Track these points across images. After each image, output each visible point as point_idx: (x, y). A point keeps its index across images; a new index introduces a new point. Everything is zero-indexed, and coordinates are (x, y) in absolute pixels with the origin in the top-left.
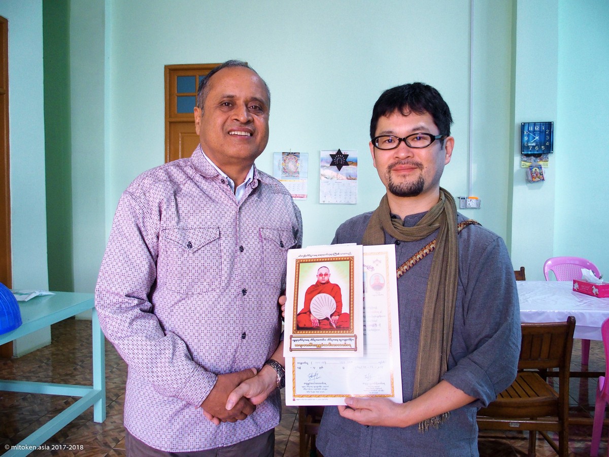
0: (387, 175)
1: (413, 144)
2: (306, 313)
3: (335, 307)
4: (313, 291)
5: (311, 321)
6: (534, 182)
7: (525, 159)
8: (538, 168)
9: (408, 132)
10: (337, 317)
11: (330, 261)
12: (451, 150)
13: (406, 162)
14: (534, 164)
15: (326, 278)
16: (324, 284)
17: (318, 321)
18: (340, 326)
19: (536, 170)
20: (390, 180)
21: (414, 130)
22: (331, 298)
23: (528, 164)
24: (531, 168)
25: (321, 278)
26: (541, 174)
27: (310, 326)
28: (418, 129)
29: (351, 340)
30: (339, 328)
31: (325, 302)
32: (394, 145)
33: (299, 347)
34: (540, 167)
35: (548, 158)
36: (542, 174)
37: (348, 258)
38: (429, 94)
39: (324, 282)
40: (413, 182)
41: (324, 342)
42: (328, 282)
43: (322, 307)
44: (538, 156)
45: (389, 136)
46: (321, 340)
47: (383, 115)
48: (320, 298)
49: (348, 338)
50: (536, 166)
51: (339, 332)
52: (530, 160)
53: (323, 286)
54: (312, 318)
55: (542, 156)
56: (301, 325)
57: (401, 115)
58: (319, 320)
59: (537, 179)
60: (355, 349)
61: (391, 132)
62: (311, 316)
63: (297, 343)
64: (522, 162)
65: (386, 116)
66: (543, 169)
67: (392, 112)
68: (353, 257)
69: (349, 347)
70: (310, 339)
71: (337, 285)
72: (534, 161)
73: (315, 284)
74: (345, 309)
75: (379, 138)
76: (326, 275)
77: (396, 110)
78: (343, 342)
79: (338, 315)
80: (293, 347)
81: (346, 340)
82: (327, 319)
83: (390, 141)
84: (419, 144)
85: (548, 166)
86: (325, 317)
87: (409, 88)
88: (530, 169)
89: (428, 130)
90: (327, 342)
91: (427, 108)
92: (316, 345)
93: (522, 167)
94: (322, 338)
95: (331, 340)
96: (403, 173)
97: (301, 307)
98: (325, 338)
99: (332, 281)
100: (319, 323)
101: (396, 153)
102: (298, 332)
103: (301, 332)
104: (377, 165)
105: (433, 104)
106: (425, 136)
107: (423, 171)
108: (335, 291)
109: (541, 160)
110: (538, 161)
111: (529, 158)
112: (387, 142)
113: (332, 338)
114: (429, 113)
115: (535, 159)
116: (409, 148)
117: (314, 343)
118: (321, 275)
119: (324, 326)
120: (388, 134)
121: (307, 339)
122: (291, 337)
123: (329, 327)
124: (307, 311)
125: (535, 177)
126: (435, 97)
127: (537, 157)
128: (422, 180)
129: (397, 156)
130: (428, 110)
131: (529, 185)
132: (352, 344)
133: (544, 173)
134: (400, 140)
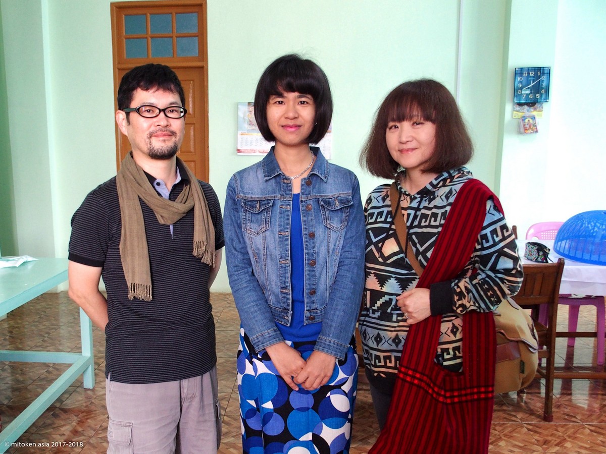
0: (147, 140)
6: (526, 134)
7: (518, 109)
13: (166, 129)
14: (527, 114)
19: (529, 121)
23: (521, 114)
24: (524, 118)
26: (534, 126)
34: (534, 118)
35: (542, 107)
36: (536, 126)
40: (170, 146)
44: (531, 105)
50: (529, 117)
55: (536, 106)
59: (530, 131)
64: (515, 112)
66: (537, 120)
72: (528, 111)
84: (174, 115)
85: (543, 116)
88: (523, 120)
93: (514, 117)
109: (535, 109)
110: (532, 110)
111: (522, 108)
115: (528, 108)
116: (167, 118)
125: (527, 129)
133: (538, 124)
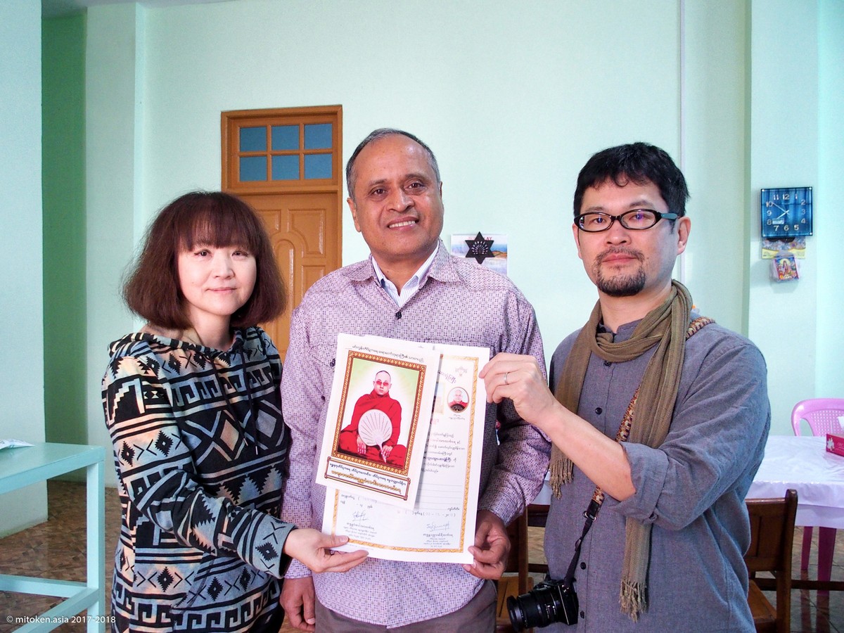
0: (595, 269)
1: (631, 225)
2: (352, 432)
3: (391, 433)
4: (366, 403)
5: (357, 445)
6: (783, 281)
7: (768, 245)
8: (789, 259)
9: (624, 208)
10: (390, 448)
11: (393, 364)
12: (686, 235)
13: (620, 249)
14: (783, 253)
15: (385, 389)
16: (382, 396)
17: (365, 447)
18: (393, 461)
19: (785, 262)
20: (599, 276)
21: (633, 205)
22: (387, 419)
23: (773, 253)
24: (777, 259)
25: (378, 386)
26: (793, 269)
27: (354, 451)
28: (638, 204)
29: (402, 483)
30: (390, 463)
31: (378, 423)
32: (605, 226)
33: (337, 476)
34: (792, 258)
35: (804, 244)
36: (796, 269)
37: (418, 367)
38: (655, 156)
39: (381, 394)
40: (630, 276)
41: (369, 478)
42: (387, 395)
43: (374, 429)
44: (788, 239)
45: (598, 213)
46: (365, 473)
47: (591, 186)
48: (373, 416)
49: (399, 480)
50: (786, 257)
51: (389, 468)
52: (777, 246)
53: (378, 400)
54: (358, 440)
55: (795, 241)
56: (344, 447)
57: (614, 185)
58: (367, 446)
59: (787, 277)
60: (405, 498)
61: (601, 208)
62: (359, 438)
63: (335, 469)
64: (764, 251)
65: (594, 187)
66: (796, 260)
67: (602, 181)
68: (424, 367)
69: (397, 492)
70: (351, 468)
71: (398, 403)
72: (783, 248)
73: (369, 393)
74: (402, 440)
75: (586, 216)
76: (386, 384)
77: (608, 180)
78: (391, 484)
79: (392, 446)
80: (329, 473)
81: (395, 482)
82: (377, 447)
83: (600, 221)
84: (639, 224)
85: (805, 256)
86: (375, 444)
87: (626, 150)
88: (777, 261)
89: (652, 205)
90: (371, 478)
91: (651, 176)
92: (358, 479)
93: (764, 257)
94: (366, 472)
95: (377, 477)
96: (617, 263)
97: (347, 422)
98: (370, 473)
99: (393, 396)
100: (367, 450)
101: (607, 237)
102: (339, 455)
103: (342, 456)
104: (583, 254)
105: (659, 170)
106: (648, 213)
107: (645, 263)
108: (393, 410)
109: (794, 246)
110: (790, 248)
111: (775, 244)
112: (596, 221)
113: (379, 475)
114: (655, 184)
115: (783, 244)
116: (625, 229)
117: (356, 475)
118: (379, 382)
119: (371, 455)
120: (596, 211)
121: (348, 467)
122: (329, 459)
123: (378, 458)
124: (353, 430)
125: (784, 274)
126: (663, 162)
127: (788, 242)
128: (643, 275)
129: (609, 241)
130: (651, 179)
131: (776, 285)
132: (403, 489)
133: (799, 267)
134: (613, 219)
